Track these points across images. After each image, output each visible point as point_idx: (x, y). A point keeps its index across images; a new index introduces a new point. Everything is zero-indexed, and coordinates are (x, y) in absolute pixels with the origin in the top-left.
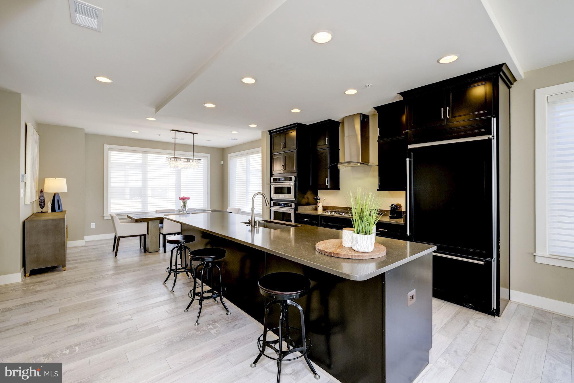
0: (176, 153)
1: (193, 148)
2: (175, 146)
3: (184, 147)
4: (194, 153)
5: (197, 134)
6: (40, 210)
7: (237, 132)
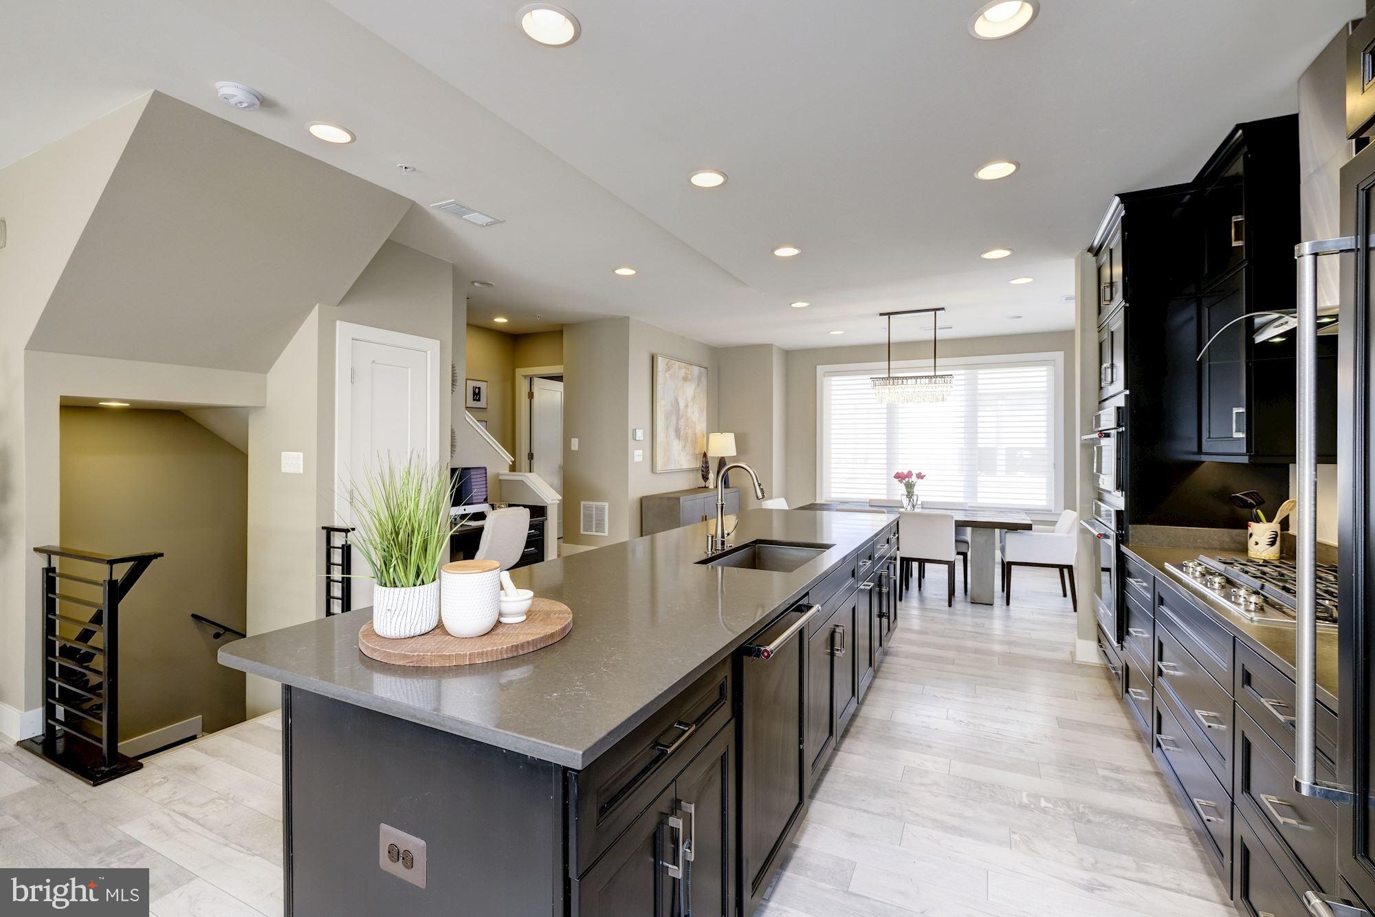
0: (891, 367)
1: (935, 347)
2: (889, 350)
3: (911, 349)
4: (937, 359)
5: (943, 309)
6: (702, 484)
7: (1030, 280)
